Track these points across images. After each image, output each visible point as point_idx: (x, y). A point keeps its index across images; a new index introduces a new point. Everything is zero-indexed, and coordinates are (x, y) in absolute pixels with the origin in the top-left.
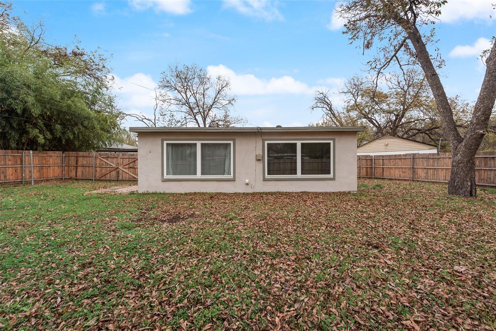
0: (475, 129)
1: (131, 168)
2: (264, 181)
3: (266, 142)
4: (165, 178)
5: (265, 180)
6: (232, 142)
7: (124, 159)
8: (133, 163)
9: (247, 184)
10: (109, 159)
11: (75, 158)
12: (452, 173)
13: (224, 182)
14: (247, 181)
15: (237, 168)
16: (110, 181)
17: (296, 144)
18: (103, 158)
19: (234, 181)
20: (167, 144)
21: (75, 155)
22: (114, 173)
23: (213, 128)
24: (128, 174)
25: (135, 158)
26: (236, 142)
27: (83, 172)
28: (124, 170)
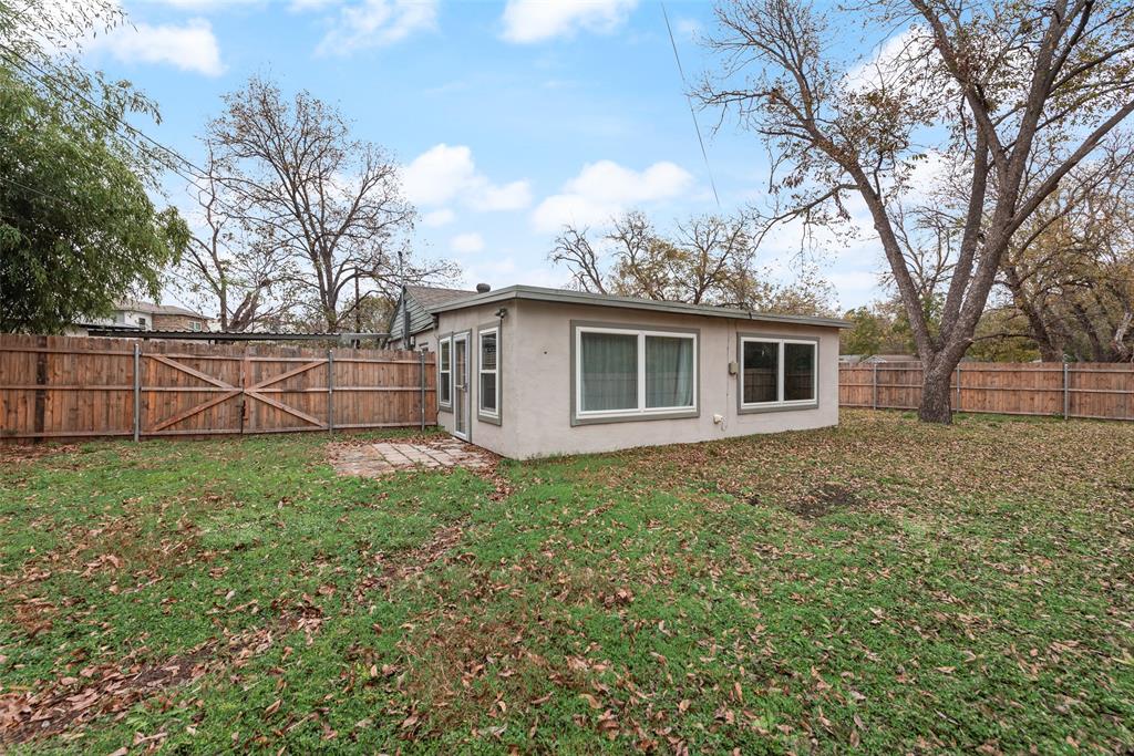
0: (964, 335)
1: (291, 392)
2: (739, 414)
3: (743, 339)
4: (578, 417)
5: (741, 413)
6: (694, 336)
7: (265, 366)
8: (300, 377)
9: (716, 423)
10: (203, 365)
11: (33, 357)
12: (928, 393)
13: (683, 422)
14: (718, 417)
15: (702, 389)
16: (207, 437)
17: (777, 344)
18: (177, 359)
19: (697, 417)
20: (583, 334)
21: (34, 347)
22: (224, 412)
23: (683, 305)
24: (278, 412)
25: (305, 363)
26: (702, 337)
27: (75, 410)
28: (264, 398)
